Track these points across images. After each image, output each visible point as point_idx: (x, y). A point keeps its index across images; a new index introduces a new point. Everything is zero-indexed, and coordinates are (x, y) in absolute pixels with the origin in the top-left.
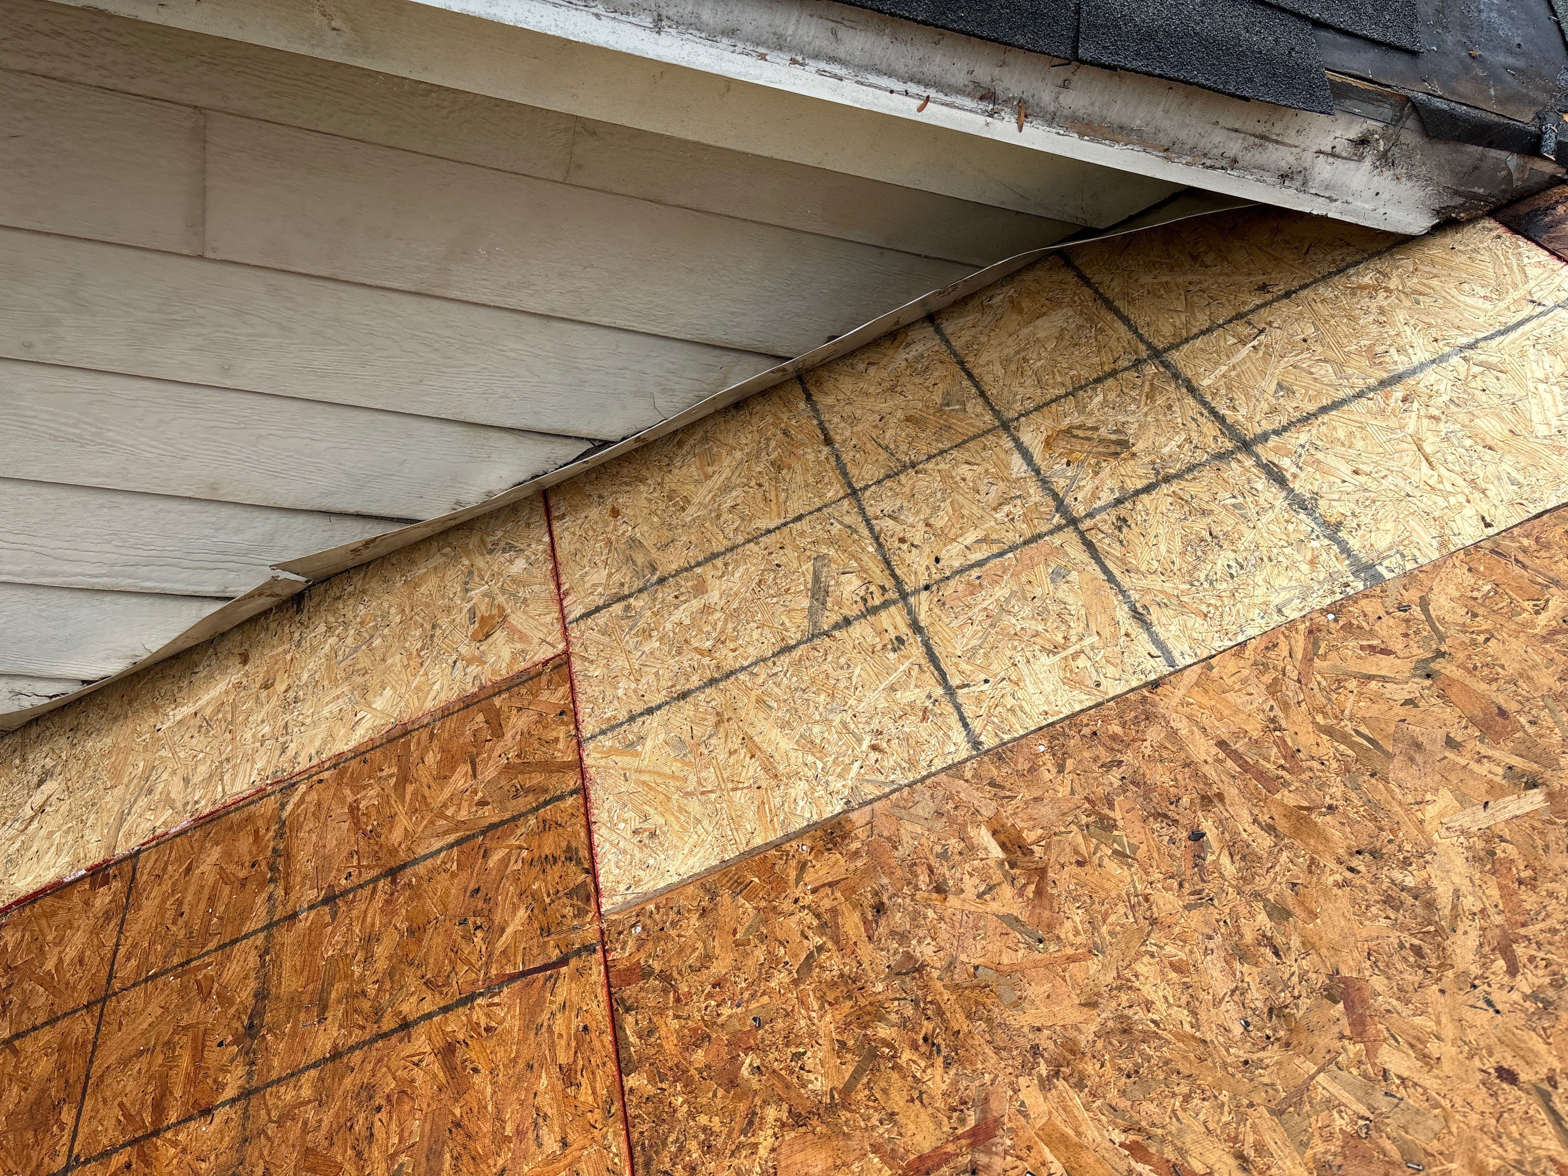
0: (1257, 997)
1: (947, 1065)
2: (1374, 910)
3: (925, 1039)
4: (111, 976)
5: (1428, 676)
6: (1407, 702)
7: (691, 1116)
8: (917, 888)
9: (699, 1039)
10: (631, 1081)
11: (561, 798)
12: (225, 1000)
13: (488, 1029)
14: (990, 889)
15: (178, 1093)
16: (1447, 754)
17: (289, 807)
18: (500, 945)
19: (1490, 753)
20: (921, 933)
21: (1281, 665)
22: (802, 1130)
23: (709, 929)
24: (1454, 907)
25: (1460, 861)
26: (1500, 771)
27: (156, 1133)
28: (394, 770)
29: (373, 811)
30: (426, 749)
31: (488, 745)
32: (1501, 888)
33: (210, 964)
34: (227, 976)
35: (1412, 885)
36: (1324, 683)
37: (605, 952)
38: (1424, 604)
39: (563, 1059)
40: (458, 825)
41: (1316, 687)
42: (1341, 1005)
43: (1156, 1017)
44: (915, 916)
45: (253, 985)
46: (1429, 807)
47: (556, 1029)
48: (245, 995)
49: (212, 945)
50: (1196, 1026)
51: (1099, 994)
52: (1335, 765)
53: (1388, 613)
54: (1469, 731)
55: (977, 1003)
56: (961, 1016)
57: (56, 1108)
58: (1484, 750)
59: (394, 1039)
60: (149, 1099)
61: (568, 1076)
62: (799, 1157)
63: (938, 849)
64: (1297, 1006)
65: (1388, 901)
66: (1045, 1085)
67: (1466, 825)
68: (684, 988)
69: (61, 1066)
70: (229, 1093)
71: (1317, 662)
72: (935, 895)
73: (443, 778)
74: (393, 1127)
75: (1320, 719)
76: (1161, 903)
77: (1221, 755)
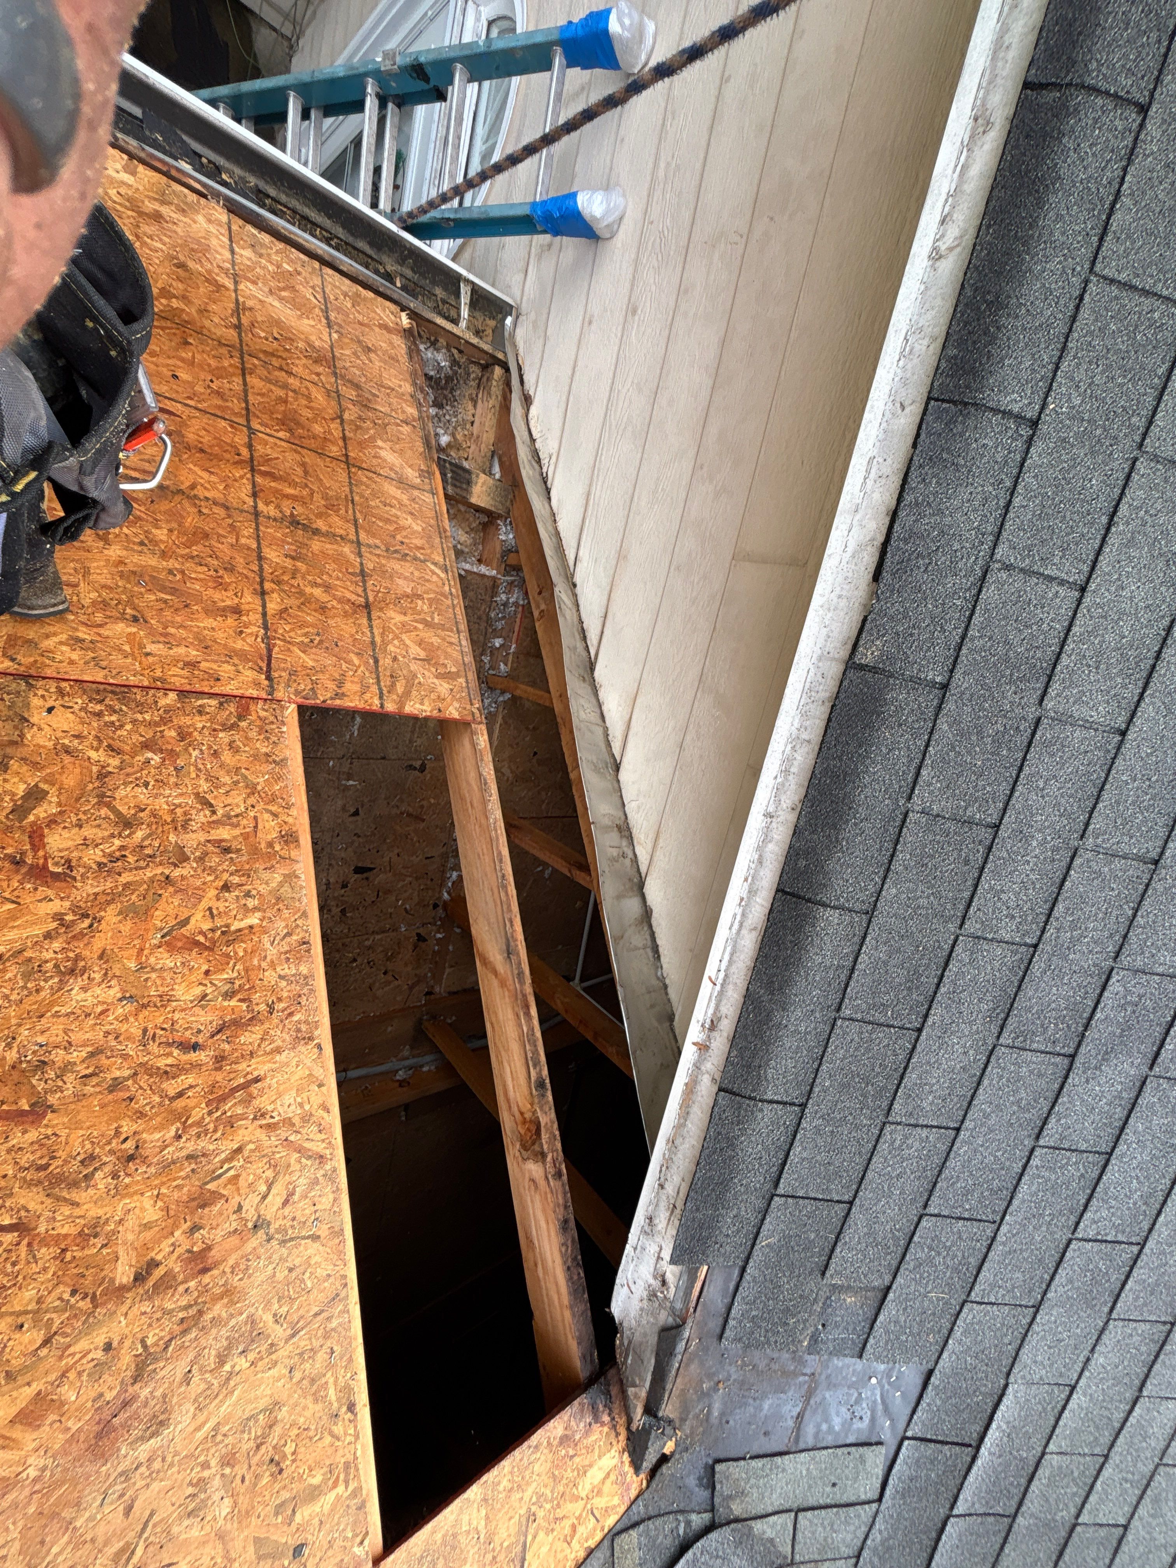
0: (59, 1056)
1: (99, 864)
2: (88, 1146)
3: (125, 856)
4: (360, 468)
5: (255, 1226)
6: (240, 1207)
7: (134, 722)
8: (231, 874)
9: (183, 735)
10: (172, 696)
11: (381, 698)
12: (320, 515)
13: (241, 632)
14: (212, 916)
15: (273, 484)
16: (188, 1223)
17: (433, 567)
18: (295, 649)
19: (176, 1254)
20: (199, 871)
21: (304, 1131)
22: (95, 776)
23: (256, 757)
24: (65, 1200)
25: (100, 1212)
26: (159, 1257)
27: (253, 470)
28: (436, 621)
29: (413, 606)
30: (444, 639)
31: (434, 670)
32: (66, 1236)
33: (347, 512)
34: (337, 519)
35: (96, 1176)
36: (278, 1156)
37: (266, 700)
38: (315, 1238)
39: (204, 665)
40: (385, 644)
41: (277, 1150)
42: (27, 1108)
43: (74, 992)
44: (212, 870)
45: (324, 528)
46: (152, 1202)
47: (225, 665)
48: (320, 524)
49: (358, 515)
50: (56, 1015)
51: (107, 961)
52: (211, 1147)
53: (316, 1212)
54: (200, 1243)
55: (135, 890)
56: (129, 879)
57: (290, 430)
58: (179, 1251)
59: (258, 587)
60: (276, 471)
61: (192, 665)
62: (77, 770)
63: (254, 892)
64: (40, 1080)
65: (92, 1157)
66: (59, 917)
67: (126, 1224)
68: (221, 735)
69: (315, 437)
70: (261, 506)
71: (296, 1155)
72: (221, 884)
73: (420, 643)
74: (202, 576)
75: (252, 1146)
76: (157, 1014)
77: (250, 1077)
